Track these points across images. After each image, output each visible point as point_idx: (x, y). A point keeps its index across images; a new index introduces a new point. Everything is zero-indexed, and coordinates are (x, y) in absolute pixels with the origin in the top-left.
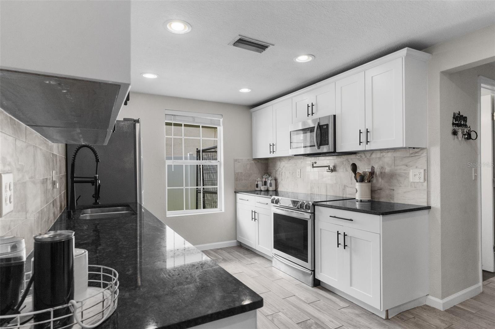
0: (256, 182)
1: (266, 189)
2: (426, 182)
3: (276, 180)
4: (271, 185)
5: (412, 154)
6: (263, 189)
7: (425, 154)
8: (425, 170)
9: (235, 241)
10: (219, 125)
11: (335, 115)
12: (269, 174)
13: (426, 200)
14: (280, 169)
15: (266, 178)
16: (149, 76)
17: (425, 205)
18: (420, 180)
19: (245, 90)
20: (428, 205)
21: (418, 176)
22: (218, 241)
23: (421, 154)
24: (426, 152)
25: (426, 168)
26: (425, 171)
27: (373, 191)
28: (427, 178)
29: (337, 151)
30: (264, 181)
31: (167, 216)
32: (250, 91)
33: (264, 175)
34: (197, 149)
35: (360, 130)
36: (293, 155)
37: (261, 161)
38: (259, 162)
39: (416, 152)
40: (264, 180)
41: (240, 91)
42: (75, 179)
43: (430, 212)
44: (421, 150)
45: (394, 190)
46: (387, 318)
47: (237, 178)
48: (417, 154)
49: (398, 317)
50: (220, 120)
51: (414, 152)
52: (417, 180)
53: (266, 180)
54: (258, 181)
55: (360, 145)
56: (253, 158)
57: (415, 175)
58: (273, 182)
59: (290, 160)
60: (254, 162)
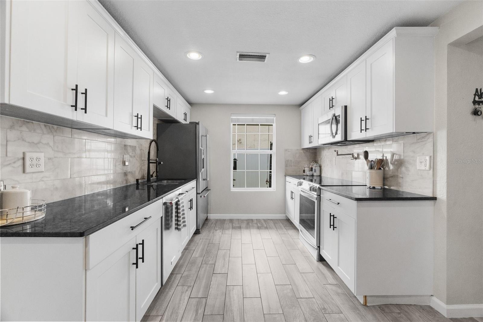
0: (304, 168)
1: (311, 174)
2: (432, 169)
3: (320, 167)
4: (315, 172)
5: (419, 139)
6: (308, 174)
7: (431, 139)
8: (430, 156)
9: (285, 215)
10: (273, 122)
11: (347, 106)
12: (316, 161)
13: (431, 190)
14: (323, 158)
15: (312, 165)
16: (209, 92)
17: (430, 195)
18: (425, 168)
19: (283, 93)
20: (433, 195)
21: (423, 164)
22: (270, 214)
23: (428, 139)
24: (432, 137)
25: (432, 155)
26: (430, 158)
27: (385, 179)
28: (433, 166)
29: (348, 140)
30: (311, 168)
31: (231, 191)
32: (287, 93)
33: (311, 163)
34: (271, 142)
35: (361, 118)
36: (322, 144)
37: (310, 150)
38: (307, 151)
39: (423, 138)
40: (311, 166)
41: (279, 93)
42: (151, 161)
43: (436, 204)
44: (428, 134)
45: (403, 178)
46: (365, 305)
47: (287, 164)
48: (423, 140)
49: (380, 307)
50: (274, 119)
51: (421, 138)
52: (423, 168)
53: (313, 167)
54: (305, 168)
55: (361, 132)
56: (302, 148)
57: (421, 162)
58: (318, 169)
59: (329, 149)
60: (303, 152)
